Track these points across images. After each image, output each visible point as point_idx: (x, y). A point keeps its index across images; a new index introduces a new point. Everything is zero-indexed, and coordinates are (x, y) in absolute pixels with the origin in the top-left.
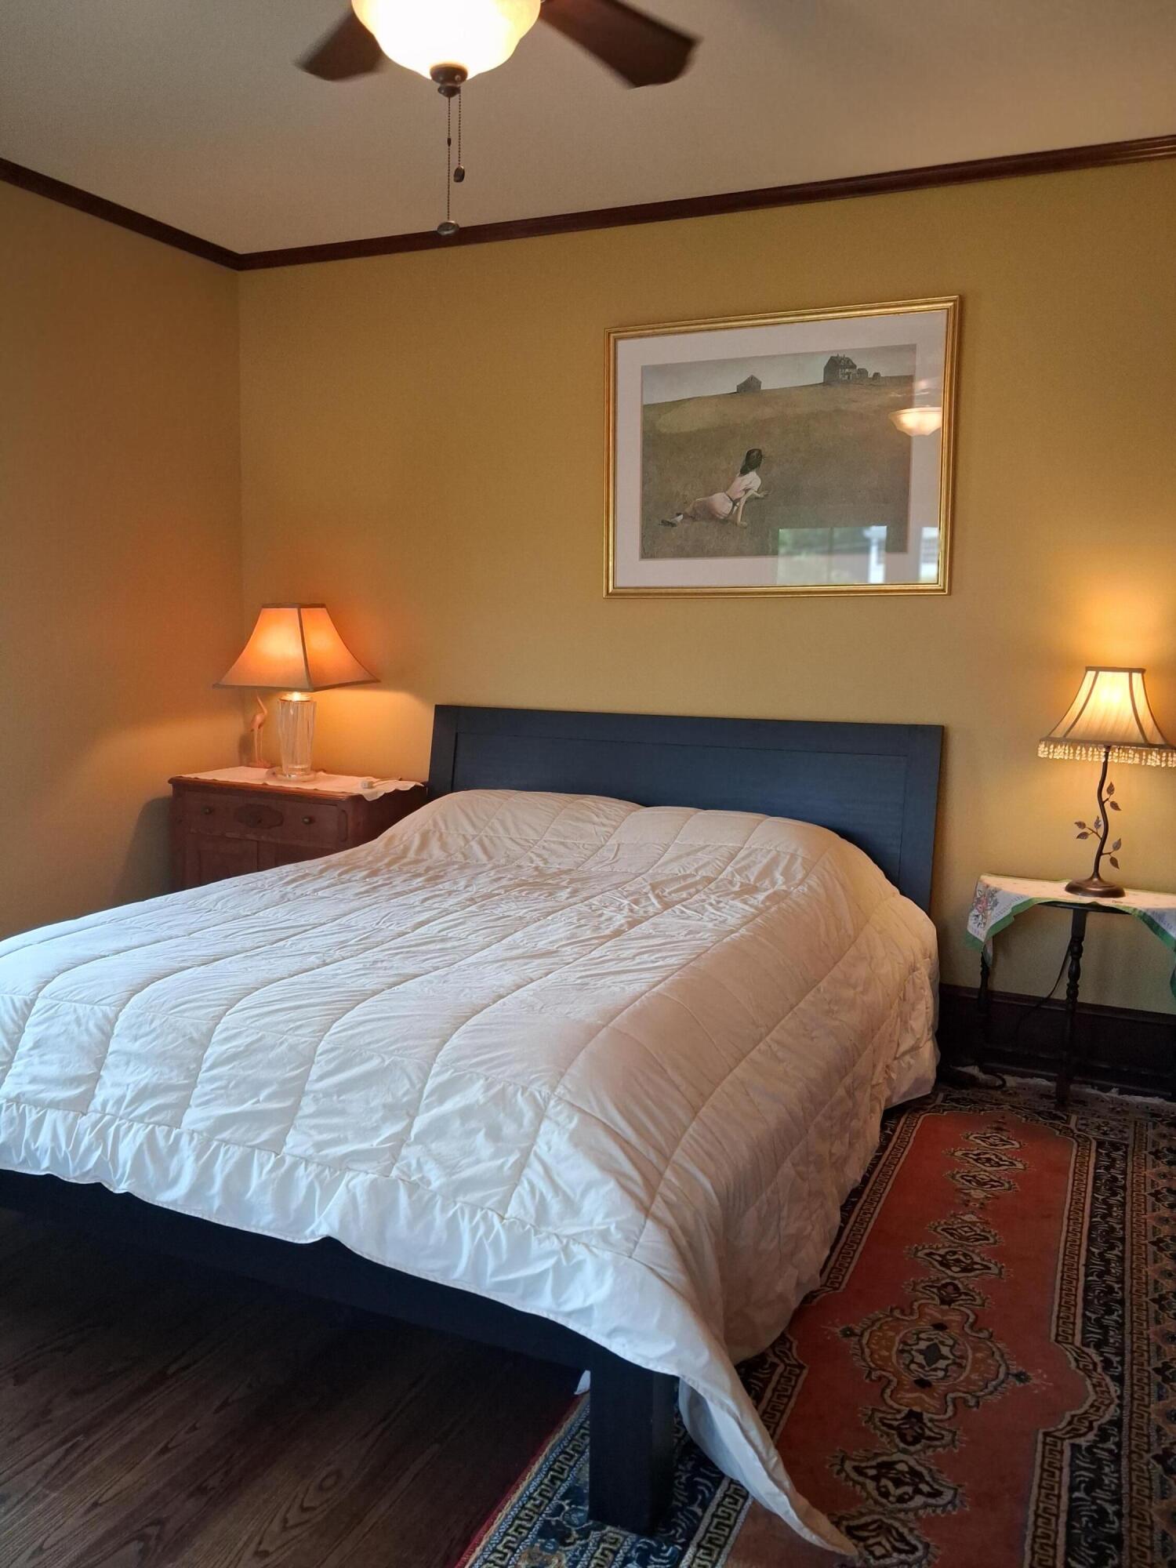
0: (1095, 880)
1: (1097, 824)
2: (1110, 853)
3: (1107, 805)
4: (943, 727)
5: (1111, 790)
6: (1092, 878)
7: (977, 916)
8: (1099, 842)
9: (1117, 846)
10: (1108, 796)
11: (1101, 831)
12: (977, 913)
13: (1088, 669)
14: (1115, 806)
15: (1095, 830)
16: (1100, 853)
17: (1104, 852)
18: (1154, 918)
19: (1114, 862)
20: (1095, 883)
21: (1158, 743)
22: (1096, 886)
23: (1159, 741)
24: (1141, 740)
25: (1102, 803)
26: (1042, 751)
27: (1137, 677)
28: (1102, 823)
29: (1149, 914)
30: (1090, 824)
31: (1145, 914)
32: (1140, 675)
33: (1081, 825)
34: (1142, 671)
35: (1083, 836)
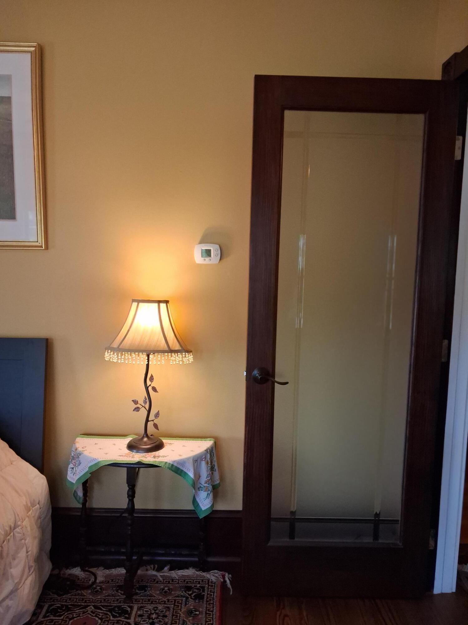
0: (145, 439)
1: (145, 402)
2: (153, 421)
3: (150, 389)
4: (47, 340)
5: (152, 379)
6: (143, 437)
7: (73, 468)
8: (146, 413)
9: (157, 415)
10: (150, 383)
11: (147, 406)
12: (73, 466)
13: (134, 301)
14: (154, 389)
15: (144, 405)
16: (147, 421)
17: (150, 419)
18: (179, 466)
19: (156, 426)
20: (145, 443)
21: (177, 349)
22: (146, 444)
23: (177, 347)
24: (166, 348)
25: (147, 388)
26: (108, 356)
27: (163, 306)
28: (148, 400)
29: (175, 464)
30: (141, 401)
31: (172, 465)
32: (165, 305)
33: (135, 402)
34: (167, 302)
35: (137, 409)
